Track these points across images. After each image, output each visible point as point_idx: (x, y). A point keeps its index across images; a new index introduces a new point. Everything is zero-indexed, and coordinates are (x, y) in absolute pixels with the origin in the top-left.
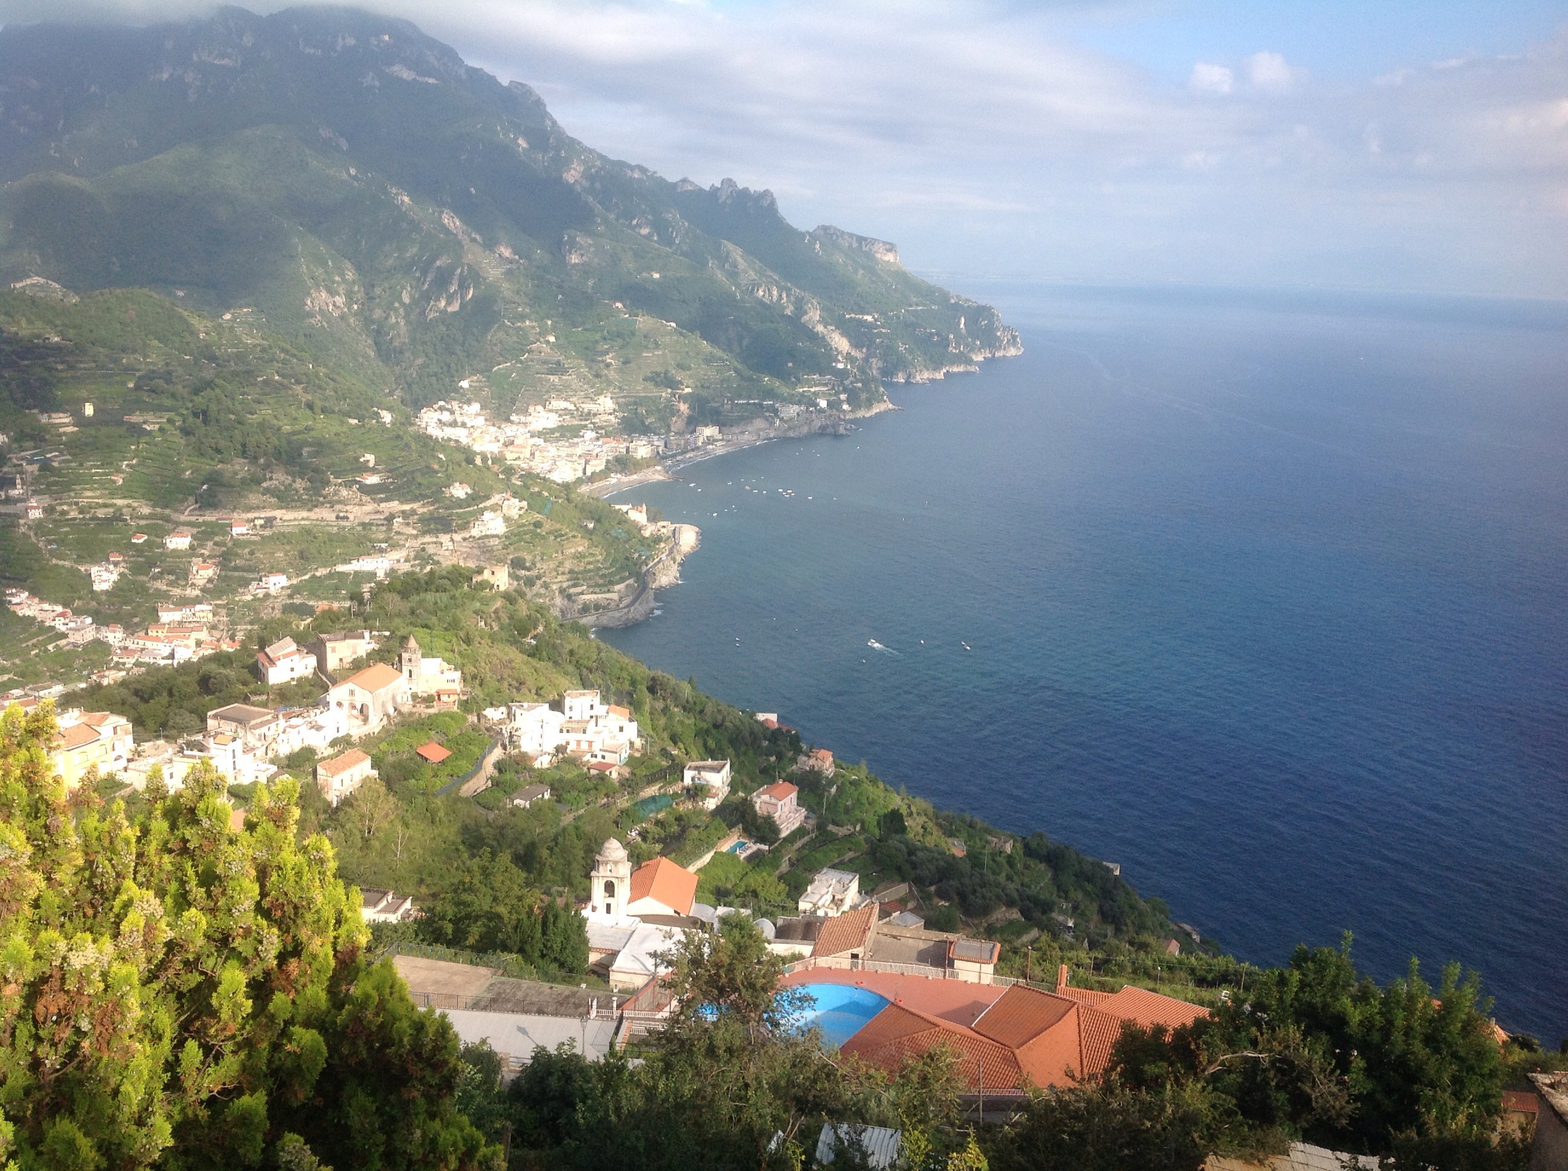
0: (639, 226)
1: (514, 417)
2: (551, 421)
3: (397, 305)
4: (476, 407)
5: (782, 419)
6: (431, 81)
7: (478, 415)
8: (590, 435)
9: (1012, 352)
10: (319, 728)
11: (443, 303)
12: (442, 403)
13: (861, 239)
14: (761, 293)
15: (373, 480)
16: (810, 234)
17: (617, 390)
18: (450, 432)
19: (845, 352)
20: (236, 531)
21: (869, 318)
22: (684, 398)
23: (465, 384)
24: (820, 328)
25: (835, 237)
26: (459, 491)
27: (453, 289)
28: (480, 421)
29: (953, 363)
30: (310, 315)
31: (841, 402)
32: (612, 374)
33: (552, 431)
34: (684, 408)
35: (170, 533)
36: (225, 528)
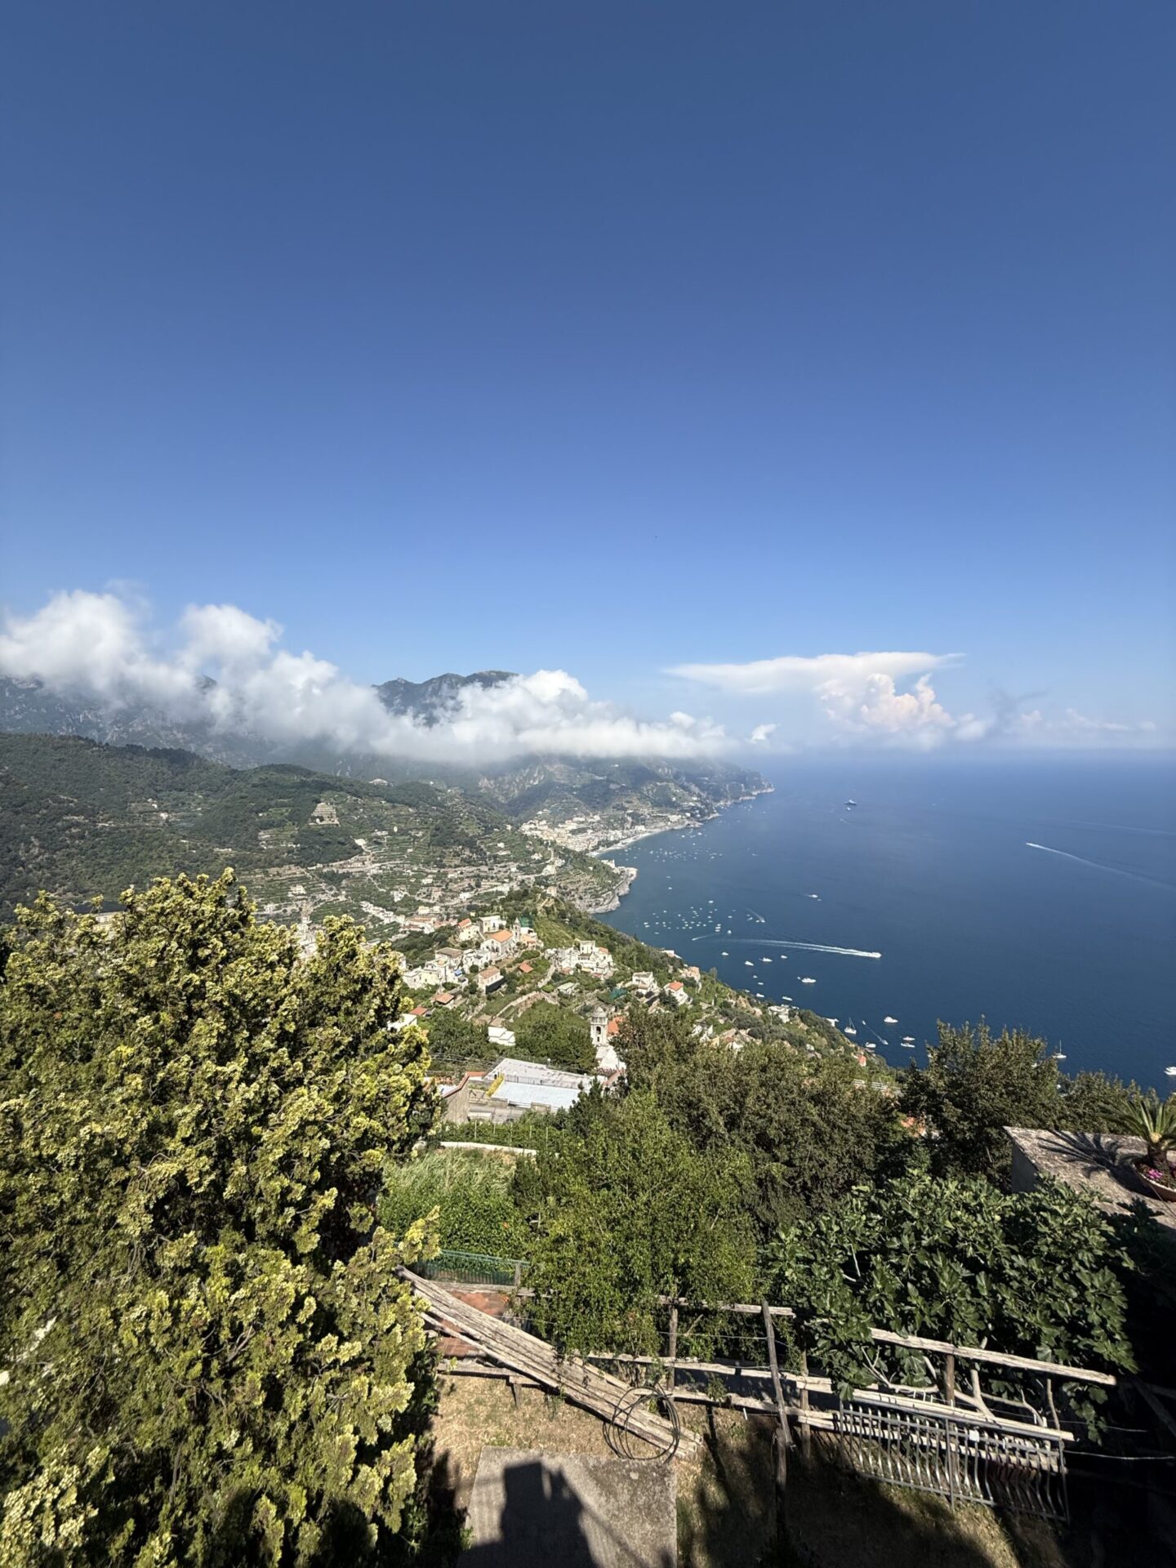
1: (560, 825)
2: (573, 826)
4: (544, 822)
7: (545, 824)
8: (590, 831)
9: (770, 790)
10: (479, 958)
12: (531, 821)
15: (504, 853)
17: (602, 813)
18: (535, 833)
20: (450, 875)
22: (629, 815)
23: (540, 813)
26: (536, 857)
28: (546, 828)
32: (599, 806)
33: (575, 830)
34: (630, 819)
35: (424, 877)
36: (446, 874)
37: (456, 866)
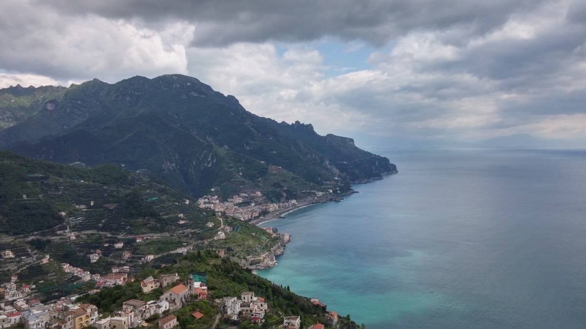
0: (269, 137)
1: (229, 200)
3: (191, 165)
4: (216, 197)
5: (317, 197)
6: (203, 96)
7: (217, 199)
8: (253, 204)
10: (159, 307)
11: (206, 164)
12: (205, 196)
13: (342, 138)
14: (309, 156)
16: (325, 137)
17: (262, 189)
18: (208, 206)
19: (338, 174)
20: (138, 241)
21: (345, 163)
22: (285, 191)
23: (213, 190)
24: (329, 166)
25: (333, 137)
26: (210, 225)
27: (209, 159)
28: (218, 201)
30: (164, 170)
31: (337, 191)
32: (260, 184)
33: (241, 203)
34: (284, 194)
35: (116, 243)
36: (134, 240)
37: (142, 234)
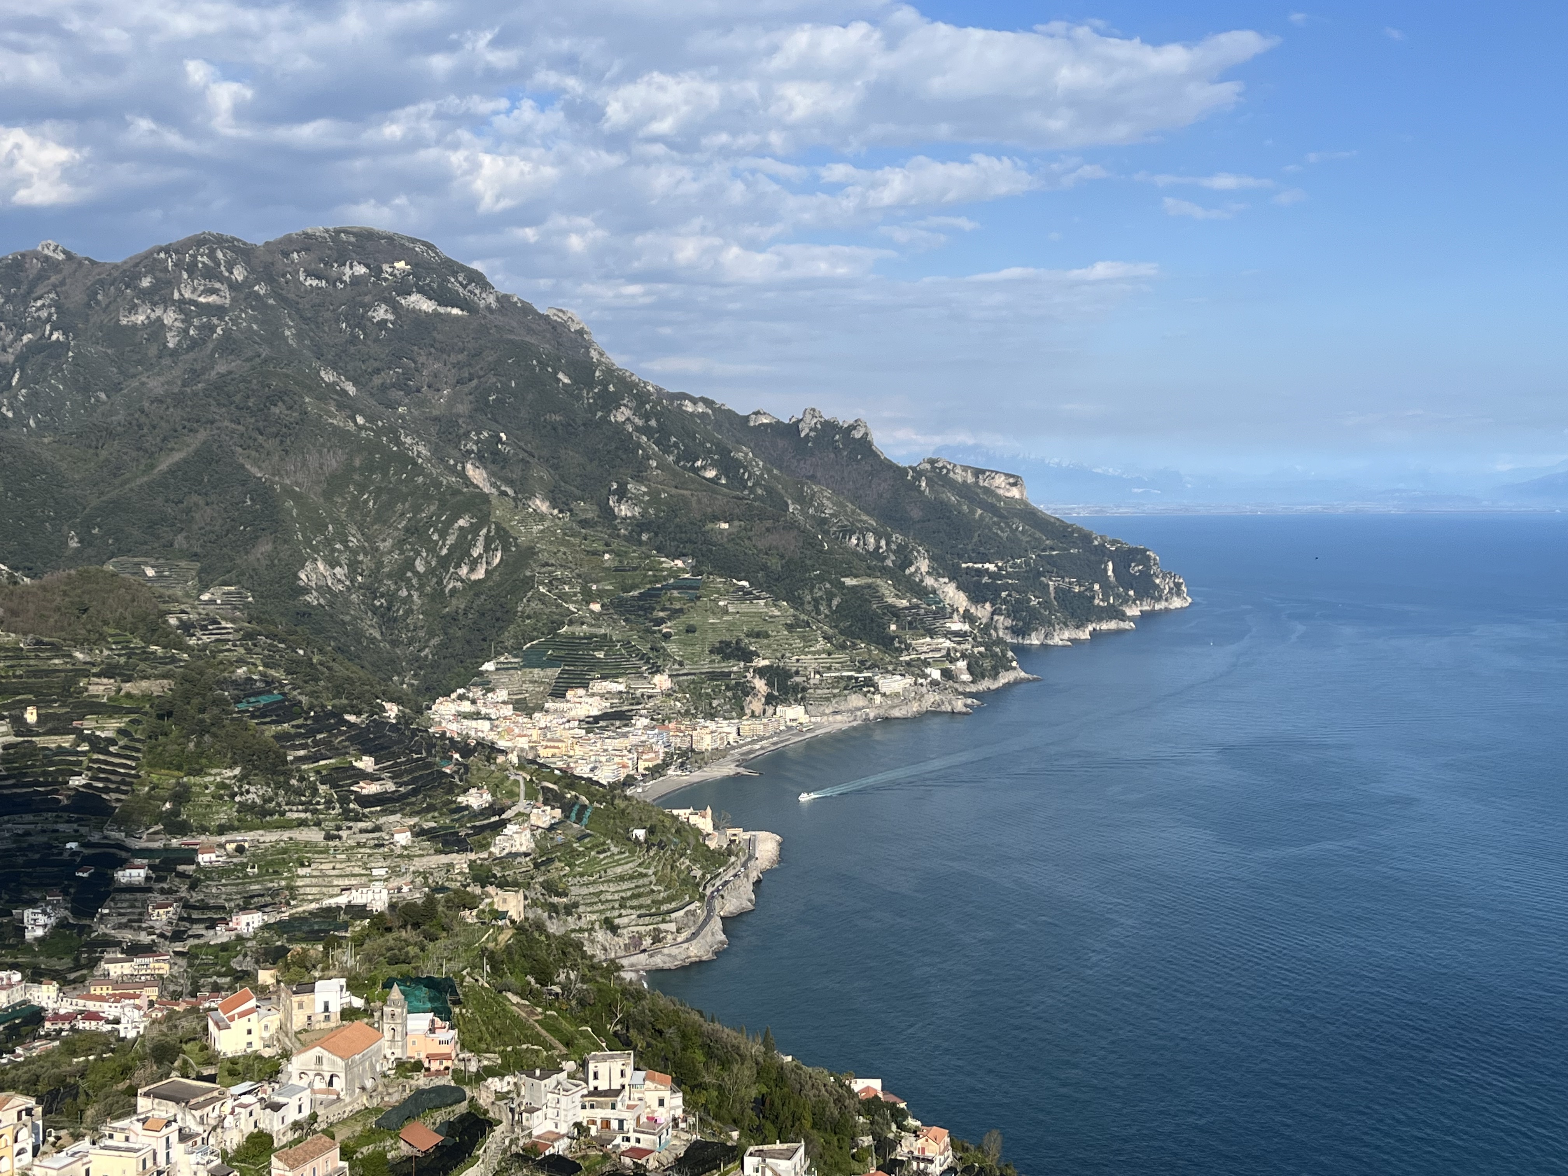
0: (704, 468)
1: (550, 705)
2: (593, 707)
3: (409, 574)
4: (502, 694)
5: (883, 695)
6: (456, 311)
7: (504, 702)
8: (643, 722)
9: (1177, 603)
10: (276, 1107)
11: (464, 571)
12: (461, 691)
13: (978, 472)
14: (854, 541)
15: (371, 789)
16: (914, 469)
17: (676, 666)
19: (961, 610)
20: (204, 859)
21: (991, 567)
22: (761, 672)
23: (489, 666)
24: (929, 581)
25: (945, 471)
27: (477, 553)
28: (507, 711)
29: (1100, 620)
30: (306, 590)
31: (958, 671)
32: (672, 648)
33: (597, 719)
34: (760, 685)
37: (222, 830)
